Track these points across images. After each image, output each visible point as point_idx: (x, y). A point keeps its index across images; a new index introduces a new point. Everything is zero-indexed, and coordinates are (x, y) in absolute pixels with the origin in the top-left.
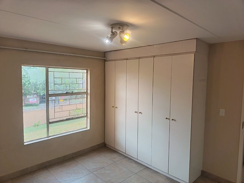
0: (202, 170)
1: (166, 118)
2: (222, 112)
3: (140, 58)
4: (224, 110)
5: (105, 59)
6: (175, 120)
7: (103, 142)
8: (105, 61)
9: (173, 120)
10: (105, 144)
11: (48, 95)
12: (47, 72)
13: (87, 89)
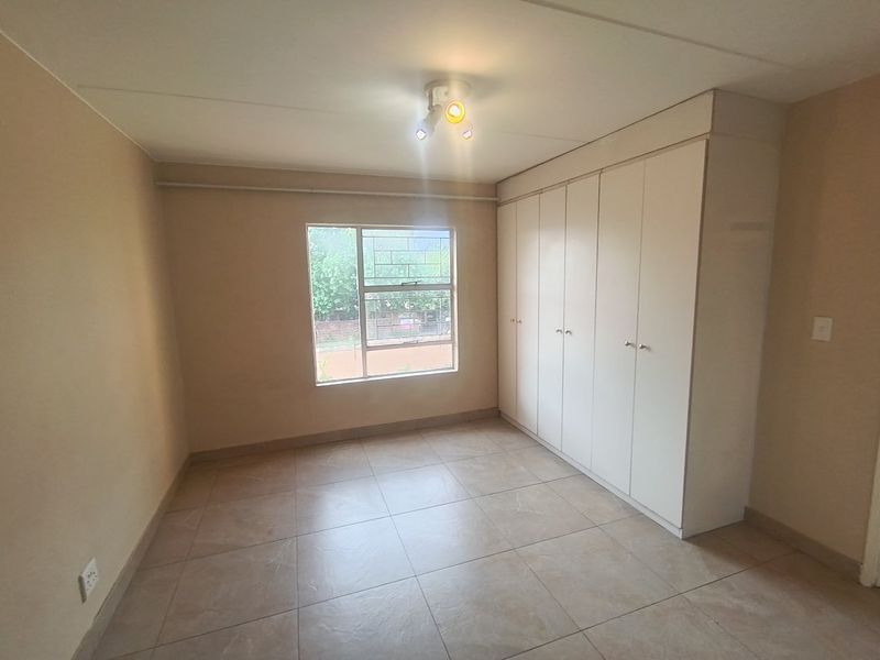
0: (746, 508)
1: (628, 344)
2: (822, 329)
3: (569, 181)
4: (830, 320)
5: (496, 202)
6: (648, 349)
7: (494, 405)
8: (497, 205)
9: (642, 347)
10: (500, 412)
11: (364, 289)
12: (360, 237)
13: (452, 280)
